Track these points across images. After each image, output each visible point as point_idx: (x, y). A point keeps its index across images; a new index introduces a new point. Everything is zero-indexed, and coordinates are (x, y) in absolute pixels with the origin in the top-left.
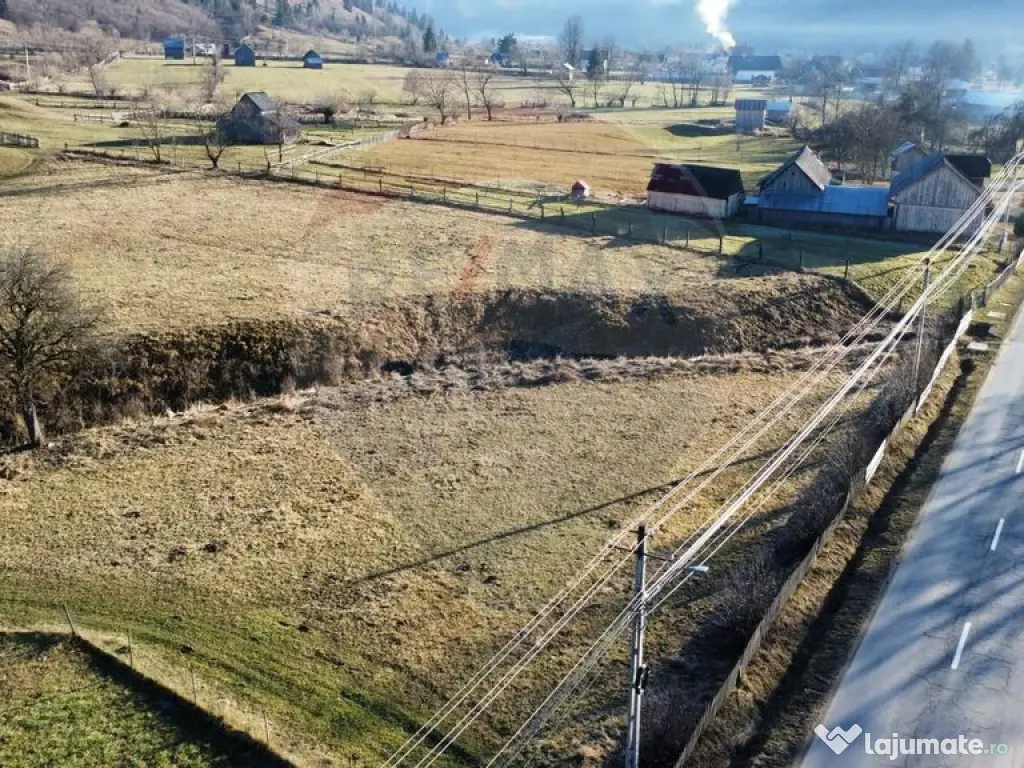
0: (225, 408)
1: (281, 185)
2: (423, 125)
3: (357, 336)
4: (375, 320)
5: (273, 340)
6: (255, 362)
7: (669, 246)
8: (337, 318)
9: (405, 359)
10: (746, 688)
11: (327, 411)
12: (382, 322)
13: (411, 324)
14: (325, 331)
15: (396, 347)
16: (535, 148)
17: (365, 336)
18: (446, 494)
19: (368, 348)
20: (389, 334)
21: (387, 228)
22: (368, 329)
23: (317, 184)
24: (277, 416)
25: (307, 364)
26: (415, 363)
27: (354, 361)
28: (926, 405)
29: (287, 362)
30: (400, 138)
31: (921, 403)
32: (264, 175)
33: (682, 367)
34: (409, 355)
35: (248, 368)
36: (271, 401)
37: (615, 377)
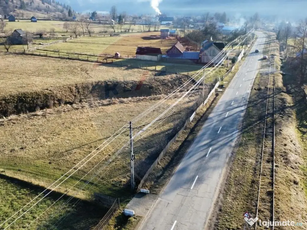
0: (20, 116)
1: (29, 56)
2: (70, 38)
3: (56, 95)
4: (61, 91)
5: (32, 97)
6: (28, 103)
7: (142, 69)
8: (50, 91)
9: (71, 101)
10: (160, 165)
11: (50, 115)
12: (63, 91)
13: (71, 92)
14: (47, 94)
15: (68, 98)
16: (104, 44)
17: (59, 95)
18: (85, 132)
19: (60, 98)
20: (65, 94)
21: (62, 67)
22: (59, 93)
23: (40, 55)
24: (35, 117)
25: (43, 103)
26: (73, 102)
27: (56, 102)
28: (206, 104)
29: (37, 103)
30: (64, 42)
31: (205, 103)
32: (23, 53)
33: (146, 99)
34: (71, 100)
35: (25, 105)
36: (33, 113)
37: (128, 102)
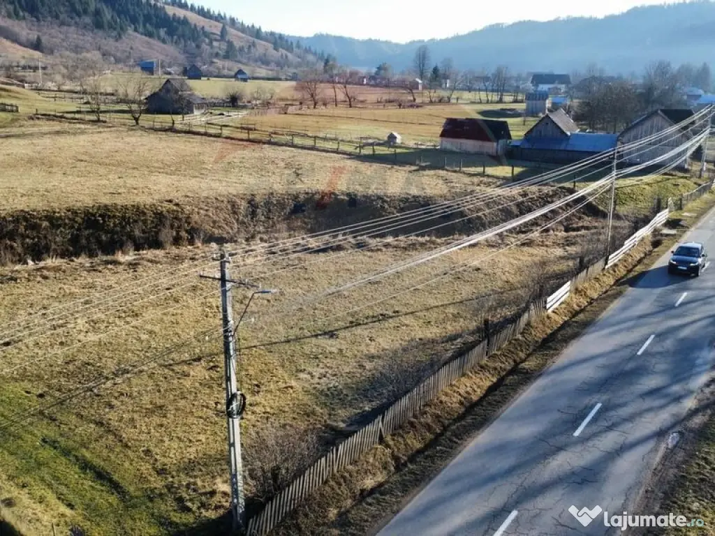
0: (73, 261)
1: (179, 135)
2: (299, 107)
3: (189, 217)
4: (206, 208)
5: (123, 218)
6: (107, 232)
7: (447, 170)
8: (177, 205)
9: (224, 236)
11: (150, 264)
12: (211, 209)
13: (235, 213)
14: (164, 213)
15: (220, 227)
16: (375, 120)
17: (195, 217)
19: (196, 226)
20: (215, 218)
21: (243, 158)
22: (198, 213)
23: (206, 134)
24: (110, 266)
25: (147, 235)
26: (232, 238)
27: (183, 234)
28: (615, 265)
29: (132, 234)
30: (280, 113)
32: (169, 129)
33: (433, 243)
34: (228, 233)
35: (100, 236)
36: (109, 258)
37: (379, 248)
